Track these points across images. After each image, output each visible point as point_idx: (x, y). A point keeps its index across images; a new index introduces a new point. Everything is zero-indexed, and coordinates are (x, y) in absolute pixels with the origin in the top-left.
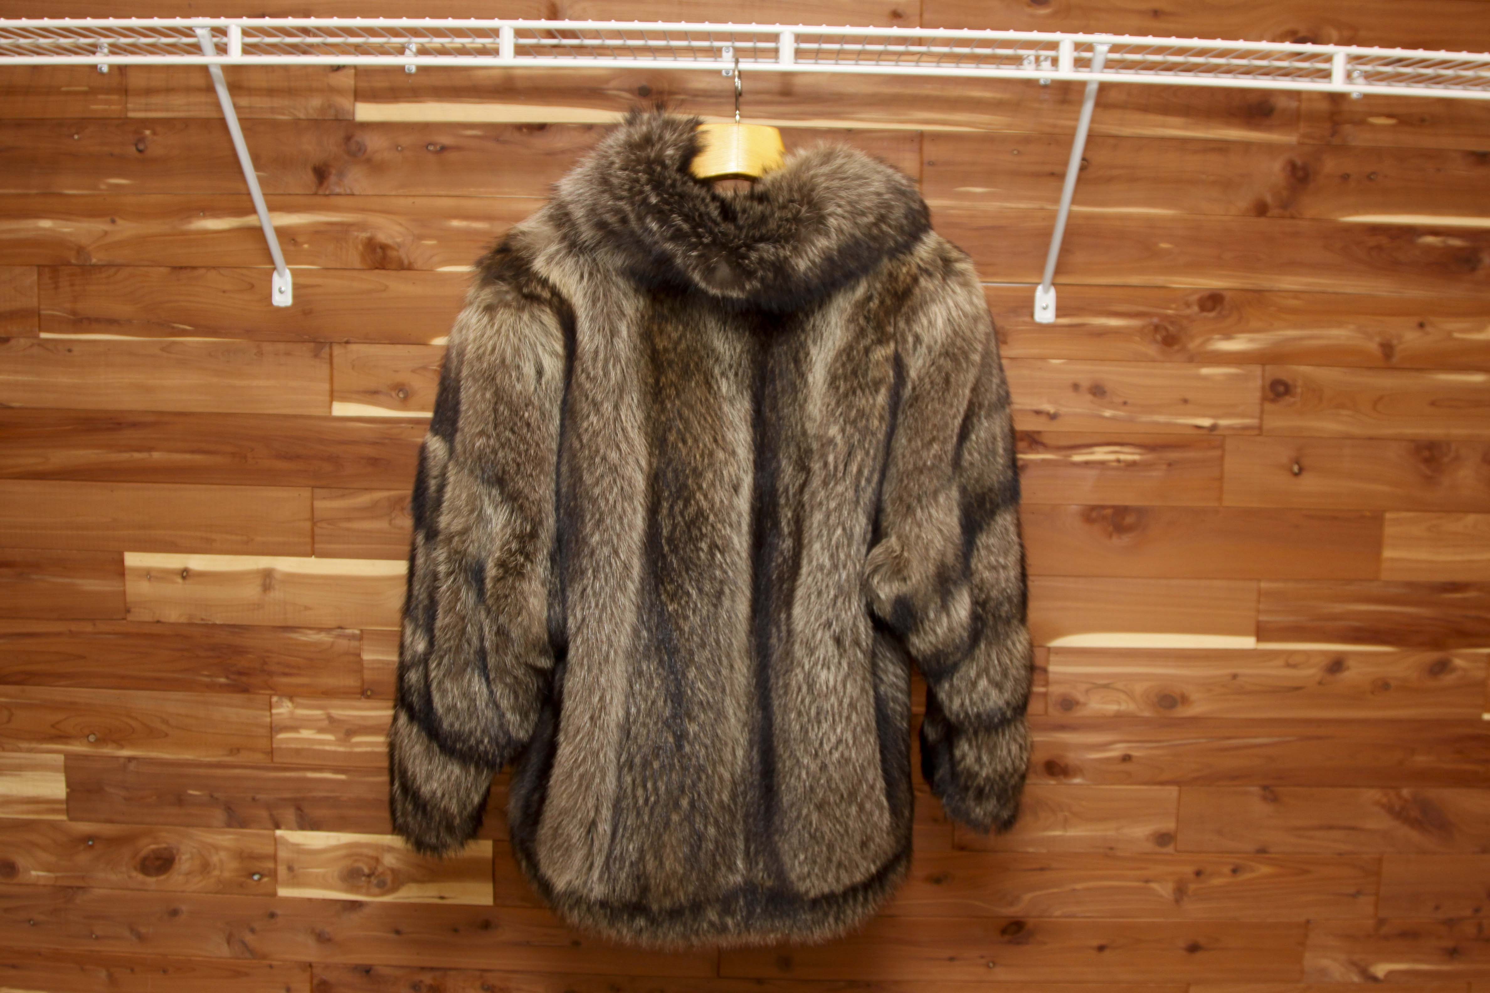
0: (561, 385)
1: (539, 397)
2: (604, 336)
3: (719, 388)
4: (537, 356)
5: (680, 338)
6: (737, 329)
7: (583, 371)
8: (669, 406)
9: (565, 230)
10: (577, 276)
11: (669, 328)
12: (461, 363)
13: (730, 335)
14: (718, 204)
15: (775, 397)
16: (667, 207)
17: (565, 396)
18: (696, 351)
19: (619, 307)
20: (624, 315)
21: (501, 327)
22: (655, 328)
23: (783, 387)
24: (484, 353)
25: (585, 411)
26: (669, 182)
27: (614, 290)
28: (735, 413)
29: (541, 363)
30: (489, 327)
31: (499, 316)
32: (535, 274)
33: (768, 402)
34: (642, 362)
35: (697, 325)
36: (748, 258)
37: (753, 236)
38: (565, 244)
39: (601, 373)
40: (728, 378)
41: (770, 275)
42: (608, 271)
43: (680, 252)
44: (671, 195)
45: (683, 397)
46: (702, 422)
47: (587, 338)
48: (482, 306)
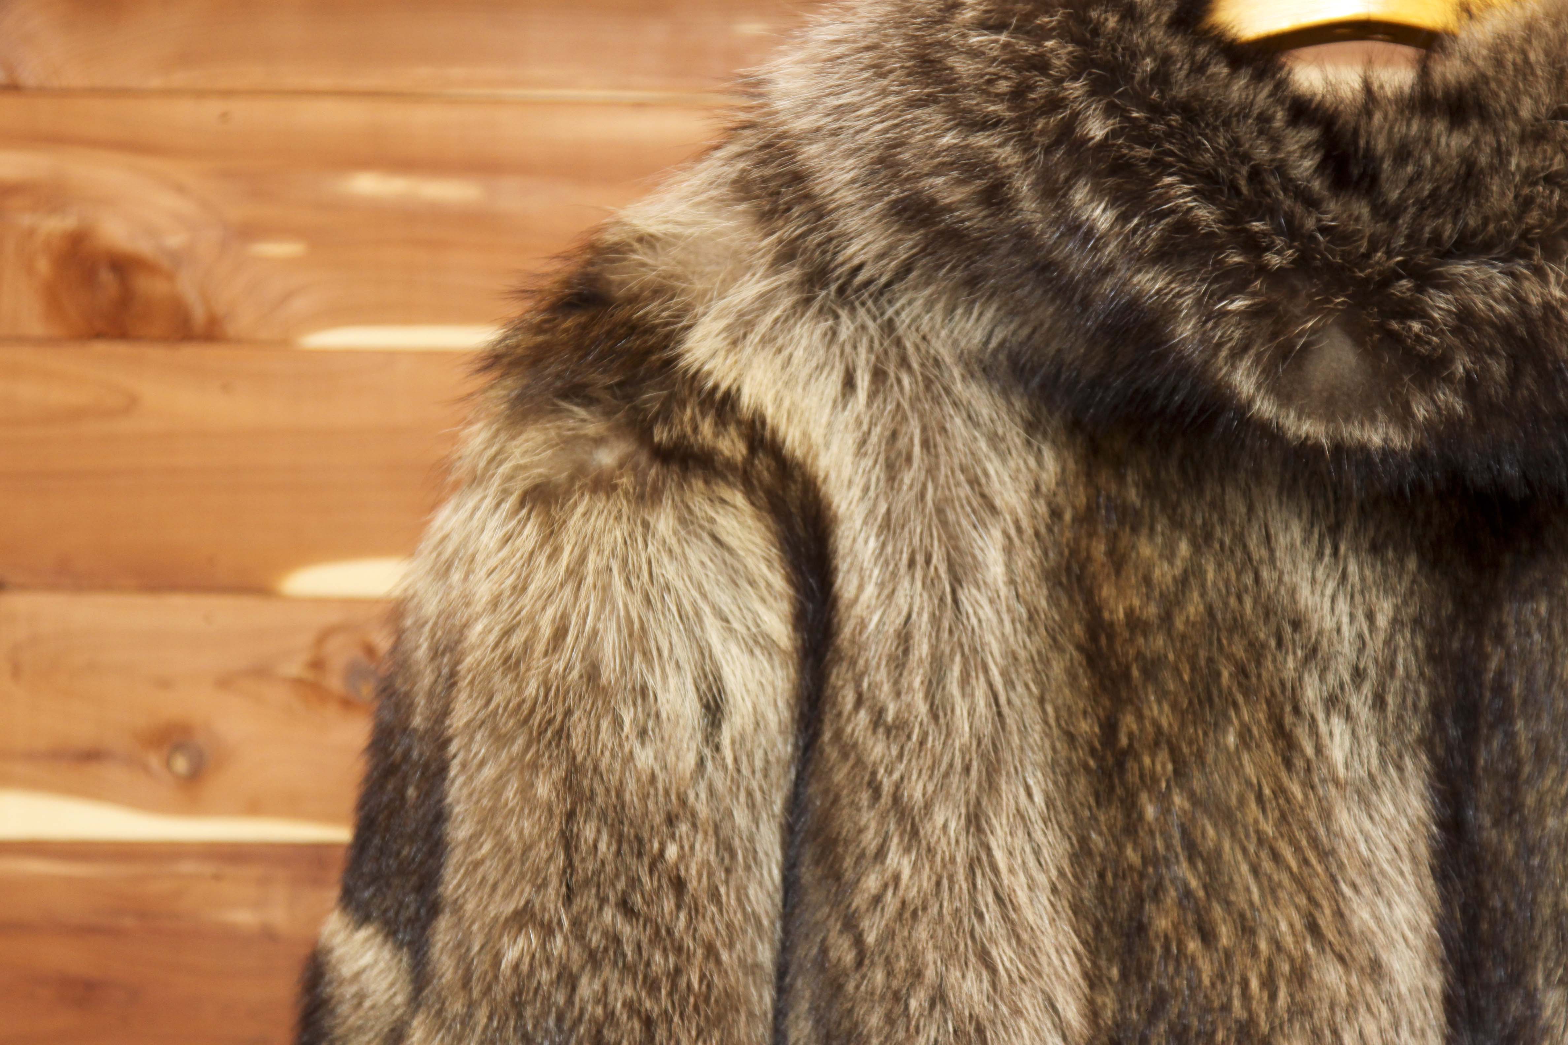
0: (785, 749)
1: (711, 791)
2: (930, 584)
3: (1319, 749)
4: (704, 652)
5: (1183, 582)
6: (1376, 549)
7: (859, 702)
8: (1150, 812)
9: (789, 230)
10: (833, 383)
11: (1146, 550)
12: (452, 680)
13: (1353, 568)
14: (1309, 135)
15: (1513, 777)
16: (1141, 152)
17: (800, 782)
18: (1238, 625)
19: (974, 482)
20: (993, 509)
21: (582, 559)
22: (1099, 549)
23: (1537, 741)
24: (528, 646)
25: (870, 840)
26: (1149, 64)
27: (957, 424)
28: (1377, 833)
29: (718, 678)
30: (541, 559)
31: (575, 520)
32: (695, 379)
33: (1486, 791)
34: (1057, 668)
35: (1240, 538)
36: (1422, 315)
37: (1436, 238)
38: (793, 273)
39: (922, 708)
40: (1349, 717)
41: (1498, 369)
42: (937, 363)
43: (1188, 301)
44: (1156, 111)
45: (1197, 784)
46: (1267, 865)
47: (870, 590)
48: (519, 487)
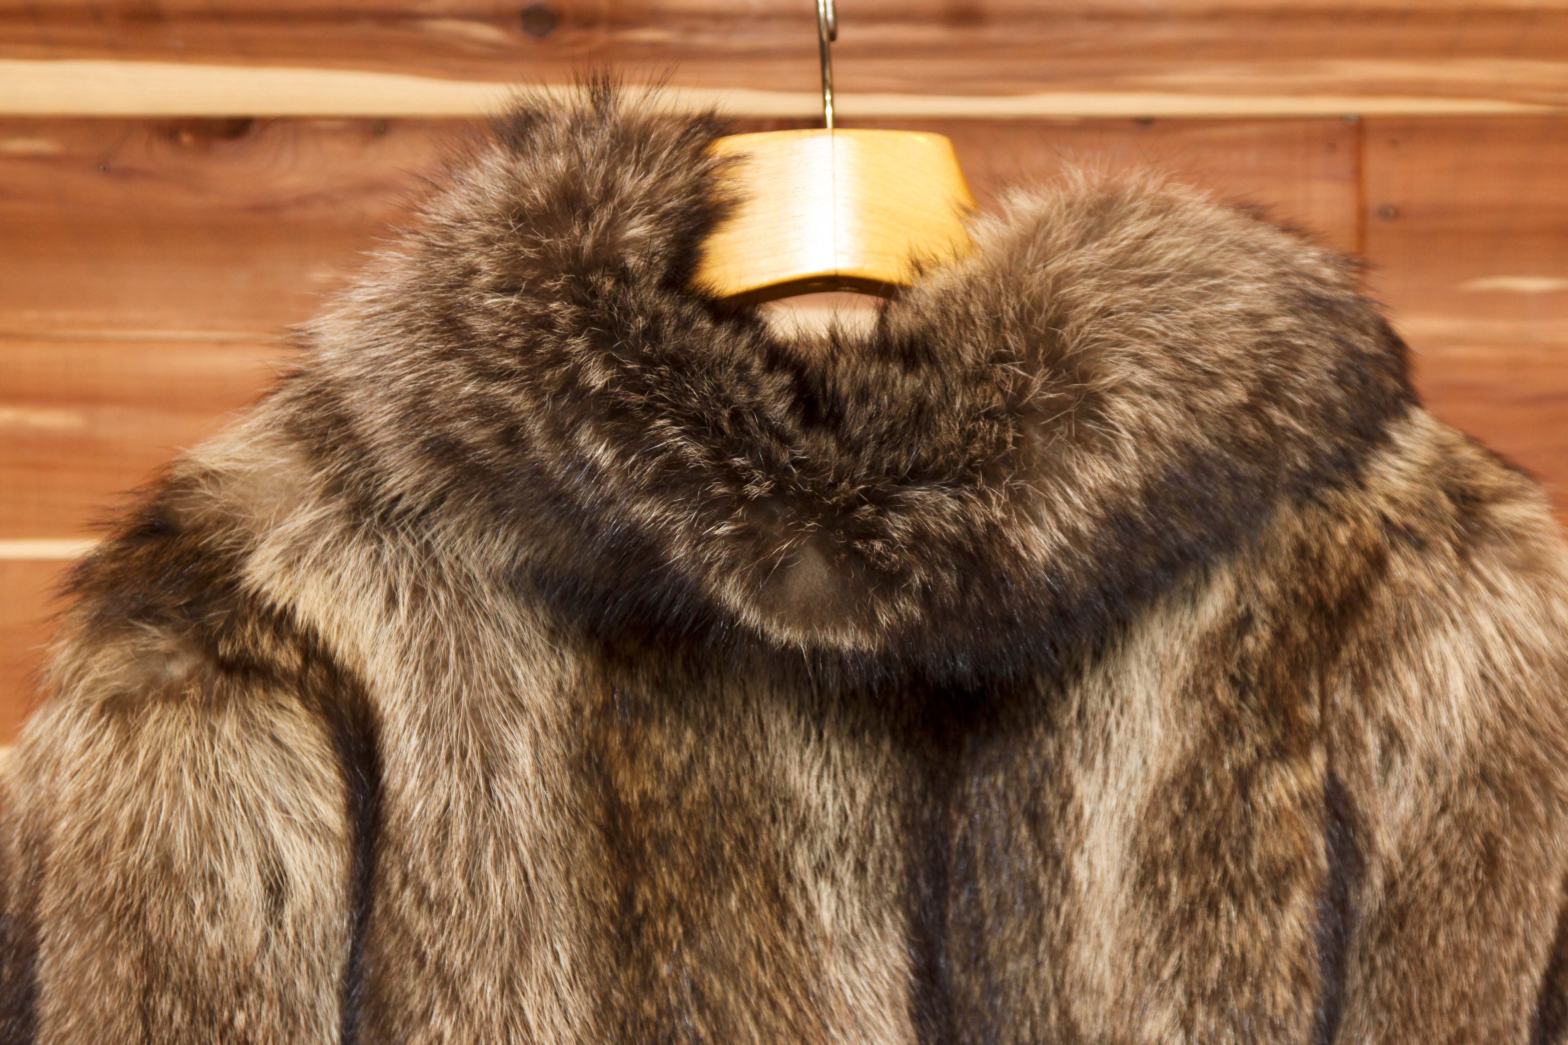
0: (340, 924)
1: (276, 962)
2: (466, 776)
3: (810, 910)
4: (266, 842)
5: (689, 768)
6: (854, 734)
7: (404, 884)
8: (665, 970)
9: (335, 466)
10: (378, 599)
11: (656, 739)
12: (39, 873)
13: (835, 752)
14: (786, 379)
15: (978, 927)
16: (636, 398)
17: (355, 952)
18: (738, 803)
19: (504, 684)
20: (521, 707)
21: (156, 762)
22: (616, 740)
23: (1000, 896)
24: (107, 841)
25: (416, 1004)
26: (641, 322)
27: (488, 635)
28: (861, 982)
29: (280, 863)
30: (119, 763)
31: (149, 727)
32: (255, 598)
33: (956, 941)
34: (581, 845)
35: (739, 726)
36: (883, 535)
37: (893, 470)
38: (340, 503)
39: (460, 885)
40: (834, 880)
41: (949, 580)
42: (468, 579)
43: (681, 527)
44: (648, 363)
45: (704, 945)
46: (766, 1013)
47: (413, 783)
48: (98, 698)
